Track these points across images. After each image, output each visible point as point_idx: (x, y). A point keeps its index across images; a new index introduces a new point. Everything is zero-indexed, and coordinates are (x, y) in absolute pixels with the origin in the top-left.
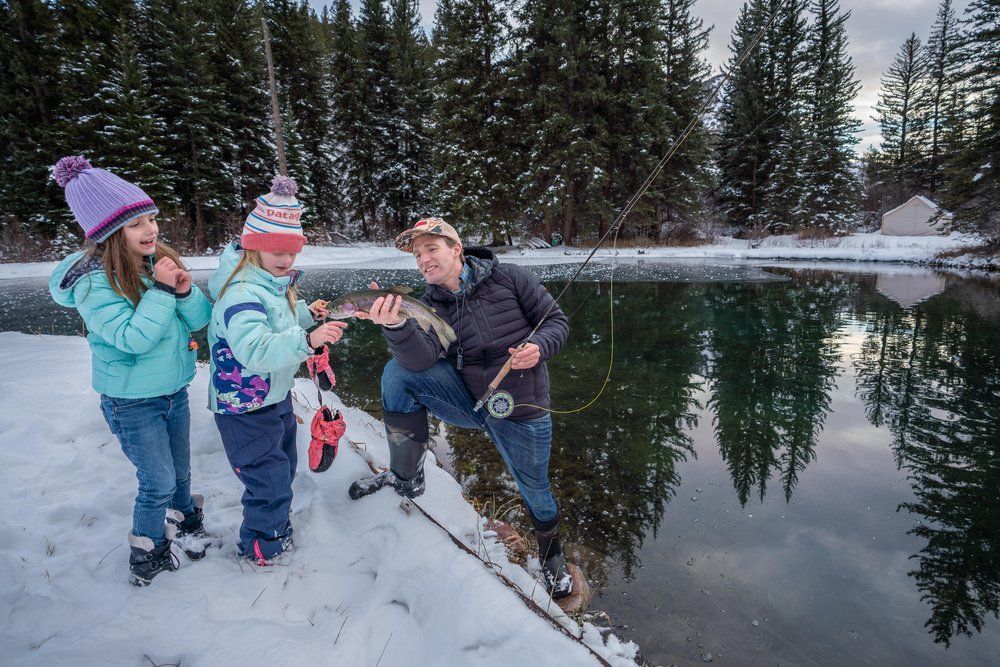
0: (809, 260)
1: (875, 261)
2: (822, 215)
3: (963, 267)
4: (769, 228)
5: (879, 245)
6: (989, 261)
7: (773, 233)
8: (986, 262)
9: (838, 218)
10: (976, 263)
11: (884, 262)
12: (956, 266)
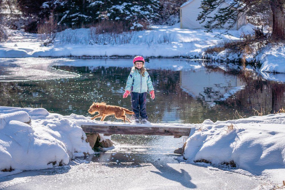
0: (100, 57)
1: (160, 57)
2: (118, 7)
3: (222, 61)
4: (65, 20)
5: (166, 40)
6: (239, 56)
7: (70, 26)
8: (237, 57)
9: (134, 11)
10: (230, 58)
11: (167, 58)
12: (217, 61)
